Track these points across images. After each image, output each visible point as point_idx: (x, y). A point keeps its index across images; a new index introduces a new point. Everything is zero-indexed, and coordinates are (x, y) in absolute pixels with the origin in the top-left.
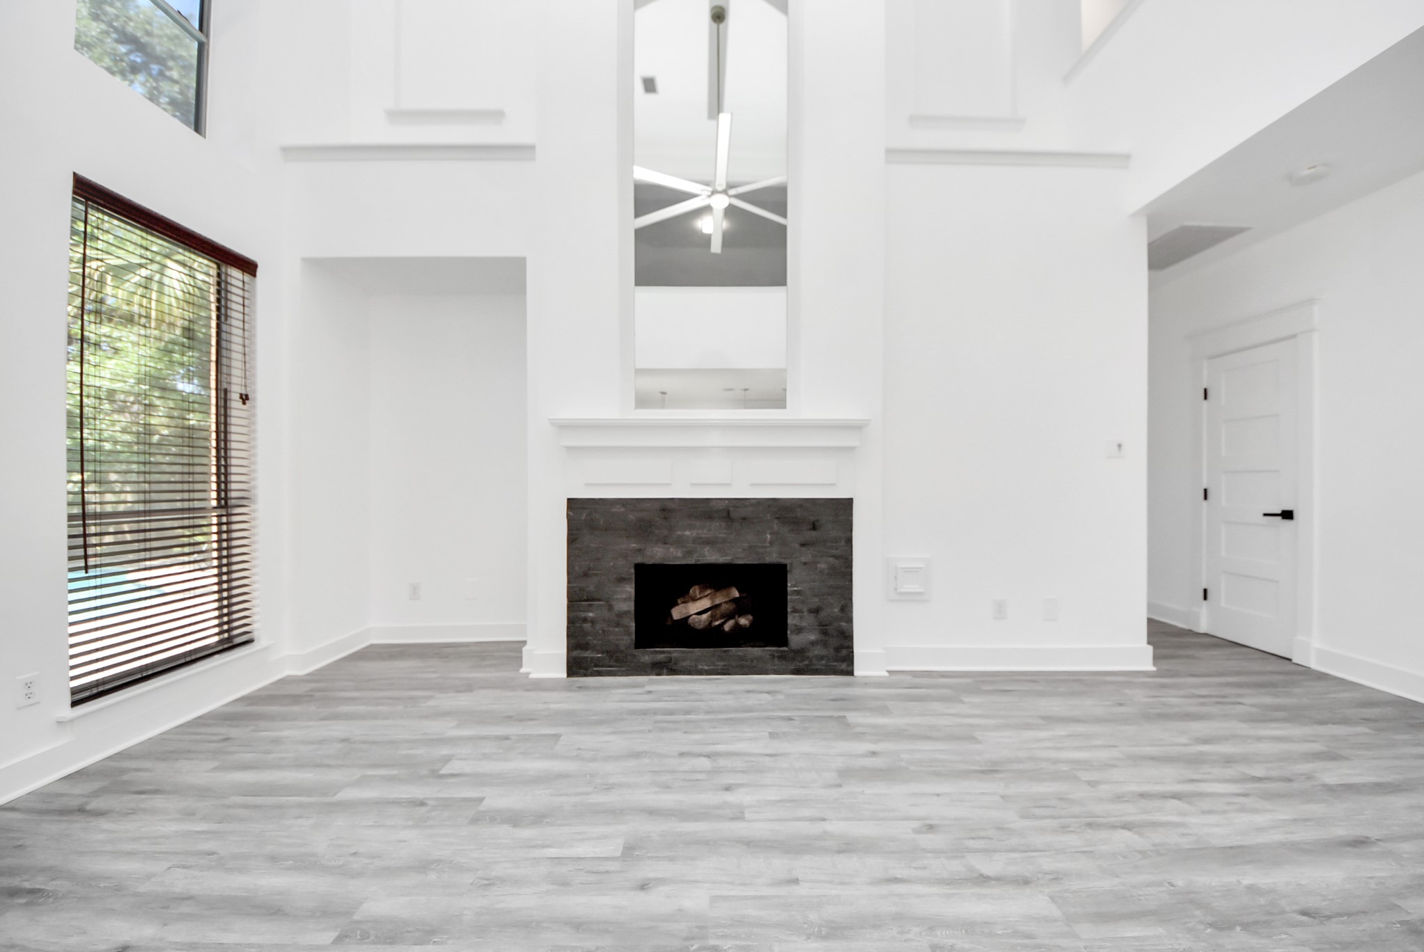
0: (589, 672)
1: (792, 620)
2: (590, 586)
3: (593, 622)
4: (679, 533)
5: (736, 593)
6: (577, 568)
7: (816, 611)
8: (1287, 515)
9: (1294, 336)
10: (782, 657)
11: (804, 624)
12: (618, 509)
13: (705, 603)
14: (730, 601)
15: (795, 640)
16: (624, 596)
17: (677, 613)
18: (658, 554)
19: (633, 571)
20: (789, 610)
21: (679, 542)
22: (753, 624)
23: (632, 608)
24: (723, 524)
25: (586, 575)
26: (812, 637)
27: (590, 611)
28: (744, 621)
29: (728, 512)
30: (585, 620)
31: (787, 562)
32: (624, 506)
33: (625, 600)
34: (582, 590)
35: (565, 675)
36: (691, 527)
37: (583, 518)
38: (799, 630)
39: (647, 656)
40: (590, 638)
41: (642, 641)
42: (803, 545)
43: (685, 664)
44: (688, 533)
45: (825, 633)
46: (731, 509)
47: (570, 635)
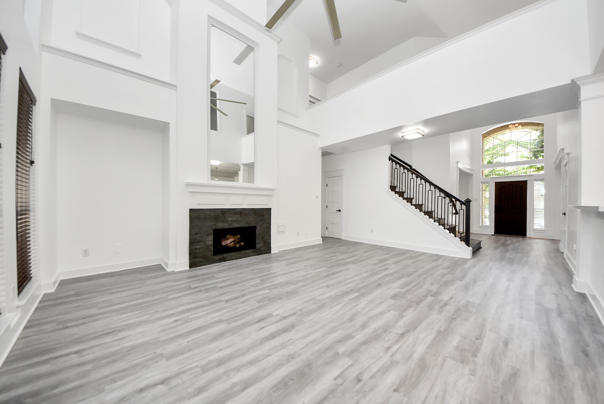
0: (198, 265)
1: (257, 241)
2: (198, 237)
3: (199, 249)
4: (227, 219)
5: (239, 236)
6: (193, 232)
7: (263, 238)
8: (340, 211)
9: (341, 176)
10: (255, 251)
11: (260, 242)
12: (208, 212)
13: (232, 240)
14: (238, 239)
15: (258, 246)
16: (210, 240)
17: (224, 243)
18: (221, 225)
19: (212, 231)
20: (257, 238)
21: (227, 221)
22: (244, 244)
23: (212, 243)
24: (240, 216)
25: (196, 234)
26: (262, 245)
27: (198, 246)
28: (242, 244)
29: (241, 212)
30: (196, 249)
31: (256, 225)
32: (210, 211)
33: (210, 241)
34: (195, 239)
35: (189, 268)
36: (230, 217)
37: (196, 215)
38: (259, 243)
39: (216, 258)
40: (198, 254)
41: (215, 253)
42: (260, 221)
43: (228, 258)
44: (229, 219)
45: (265, 243)
46: (242, 211)
47: (190, 254)
